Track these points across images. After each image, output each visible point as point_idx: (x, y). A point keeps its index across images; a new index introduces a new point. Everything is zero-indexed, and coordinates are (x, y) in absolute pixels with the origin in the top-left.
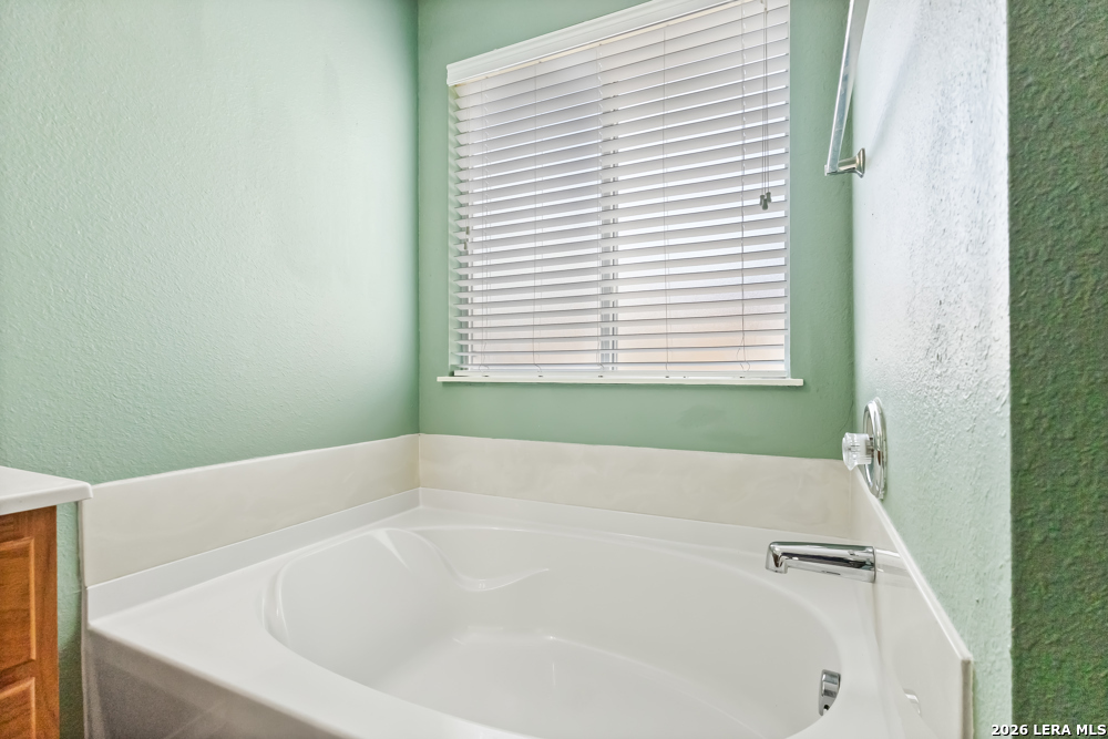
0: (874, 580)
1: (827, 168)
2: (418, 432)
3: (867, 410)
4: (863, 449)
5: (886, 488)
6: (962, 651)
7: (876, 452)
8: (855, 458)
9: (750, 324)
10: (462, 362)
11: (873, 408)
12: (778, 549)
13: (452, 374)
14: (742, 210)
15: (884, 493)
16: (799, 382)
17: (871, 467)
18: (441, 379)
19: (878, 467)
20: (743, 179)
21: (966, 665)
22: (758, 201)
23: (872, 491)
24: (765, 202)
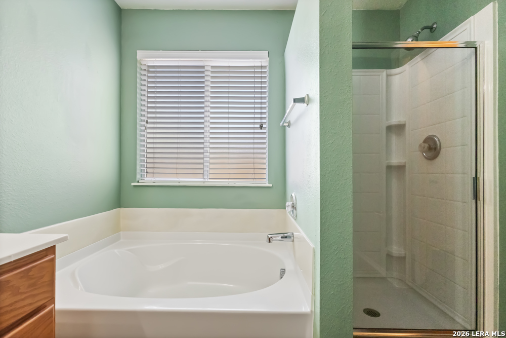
0: (293, 241)
1: (281, 124)
2: (120, 207)
3: (292, 195)
4: (291, 206)
5: (296, 216)
6: (312, 246)
7: (294, 207)
8: (289, 209)
9: (256, 166)
10: (141, 177)
11: (293, 195)
12: (270, 236)
13: (138, 182)
14: (254, 128)
15: (296, 218)
16: (271, 185)
17: (292, 211)
18: (133, 184)
19: (295, 211)
20: (254, 118)
21: (313, 248)
22: (259, 126)
23: (293, 217)
24: (261, 127)
